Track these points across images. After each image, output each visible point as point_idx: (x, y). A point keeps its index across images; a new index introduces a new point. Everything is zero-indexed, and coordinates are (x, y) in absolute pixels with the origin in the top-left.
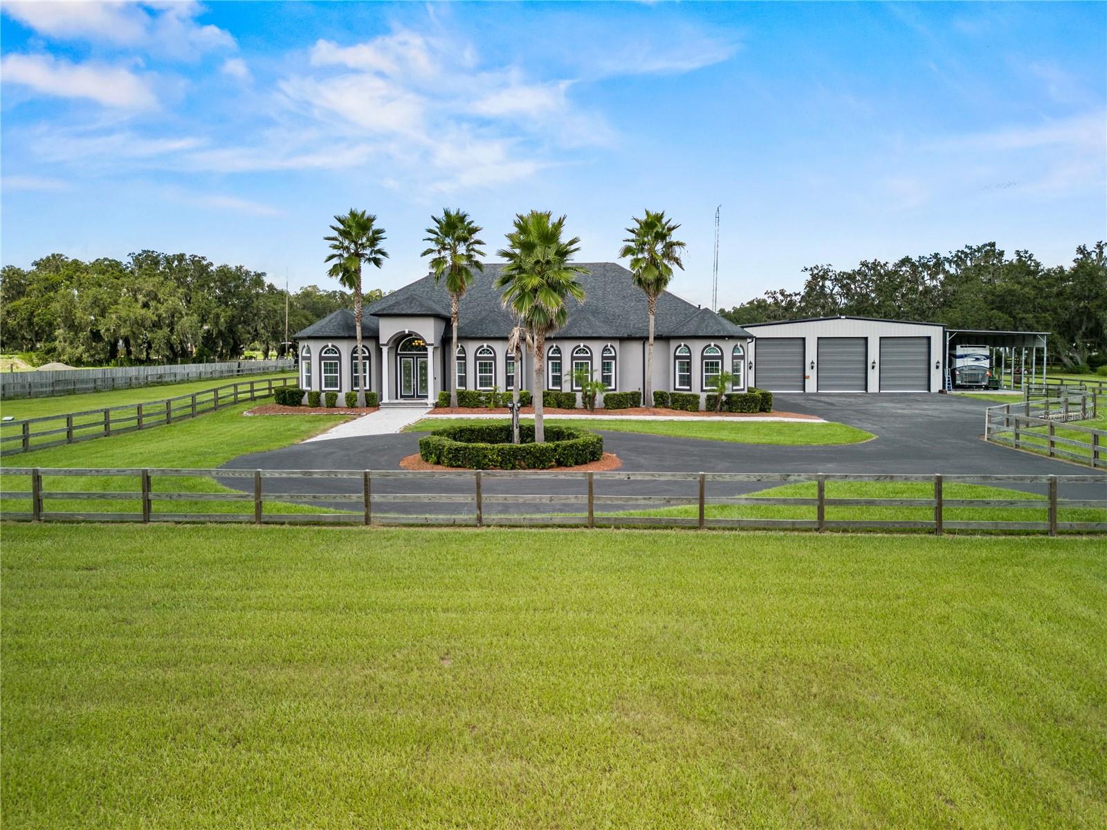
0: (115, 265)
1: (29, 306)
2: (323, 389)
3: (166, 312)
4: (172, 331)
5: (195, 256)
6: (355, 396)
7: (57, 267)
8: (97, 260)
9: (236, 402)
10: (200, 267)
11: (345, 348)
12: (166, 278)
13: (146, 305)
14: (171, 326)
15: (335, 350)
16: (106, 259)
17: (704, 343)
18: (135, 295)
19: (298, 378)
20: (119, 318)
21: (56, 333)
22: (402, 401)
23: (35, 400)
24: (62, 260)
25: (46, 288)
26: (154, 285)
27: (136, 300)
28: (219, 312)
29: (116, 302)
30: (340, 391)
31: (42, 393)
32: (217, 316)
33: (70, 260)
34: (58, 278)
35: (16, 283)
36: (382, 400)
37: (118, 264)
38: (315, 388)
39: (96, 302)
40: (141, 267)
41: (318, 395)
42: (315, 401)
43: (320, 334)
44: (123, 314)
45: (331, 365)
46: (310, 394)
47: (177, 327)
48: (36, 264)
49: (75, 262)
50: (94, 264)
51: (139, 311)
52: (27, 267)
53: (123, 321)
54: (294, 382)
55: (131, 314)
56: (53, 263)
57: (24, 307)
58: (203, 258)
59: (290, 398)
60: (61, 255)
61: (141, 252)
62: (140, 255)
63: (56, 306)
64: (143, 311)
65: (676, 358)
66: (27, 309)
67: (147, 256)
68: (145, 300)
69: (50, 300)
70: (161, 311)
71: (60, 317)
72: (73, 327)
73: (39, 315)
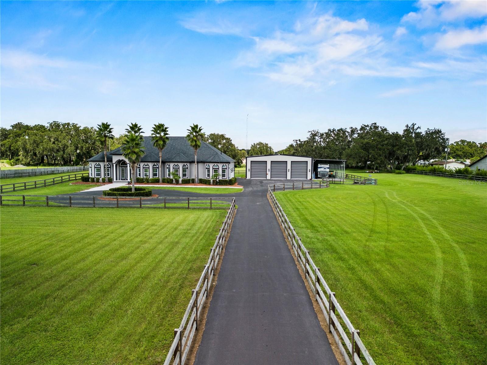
0: (42, 127)
1: (9, 143)
2: (96, 177)
3: (62, 146)
4: (64, 153)
5: (74, 124)
6: (105, 179)
7: (20, 127)
8: (35, 125)
9: (69, 180)
10: (76, 128)
11: (102, 164)
12: (62, 132)
13: (54, 143)
14: (64, 151)
15: (99, 165)
16: (39, 125)
17: (213, 164)
18: (50, 139)
19: (88, 173)
20: (43, 148)
21: (20, 154)
22: (121, 181)
23: (8, 179)
24: (22, 125)
25: (16, 136)
26: (57, 135)
27: (50, 141)
28: (83, 145)
29: (42, 142)
30: (101, 177)
31: (11, 177)
32: (82, 147)
33: (25, 125)
34: (20, 132)
35: (5, 134)
36: (113, 180)
37: (43, 127)
38: (93, 177)
39: (35, 141)
40: (52, 128)
41: (94, 179)
42: (93, 180)
43: (94, 160)
44: (45, 146)
45: (99, 169)
46: (91, 178)
47: (66, 151)
48: (12, 126)
49: (27, 126)
50: (34, 127)
51: (51, 145)
52: (8, 128)
53: (45, 149)
54: (87, 175)
55: (48, 147)
56: (18, 126)
57: (7, 143)
58: (77, 124)
59: (86, 179)
60: (22, 123)
61: (52, 122)
62: (52, 123)
63: (19, 143)
64: (53, 145)
65: (206, 168)
66: (8, 144)
67: (55, 124)
68: (54, 140)
69: (17, 141)
70: (60, 145)
71: (21, 147)
72: (26, 151)
73: (13, 146)
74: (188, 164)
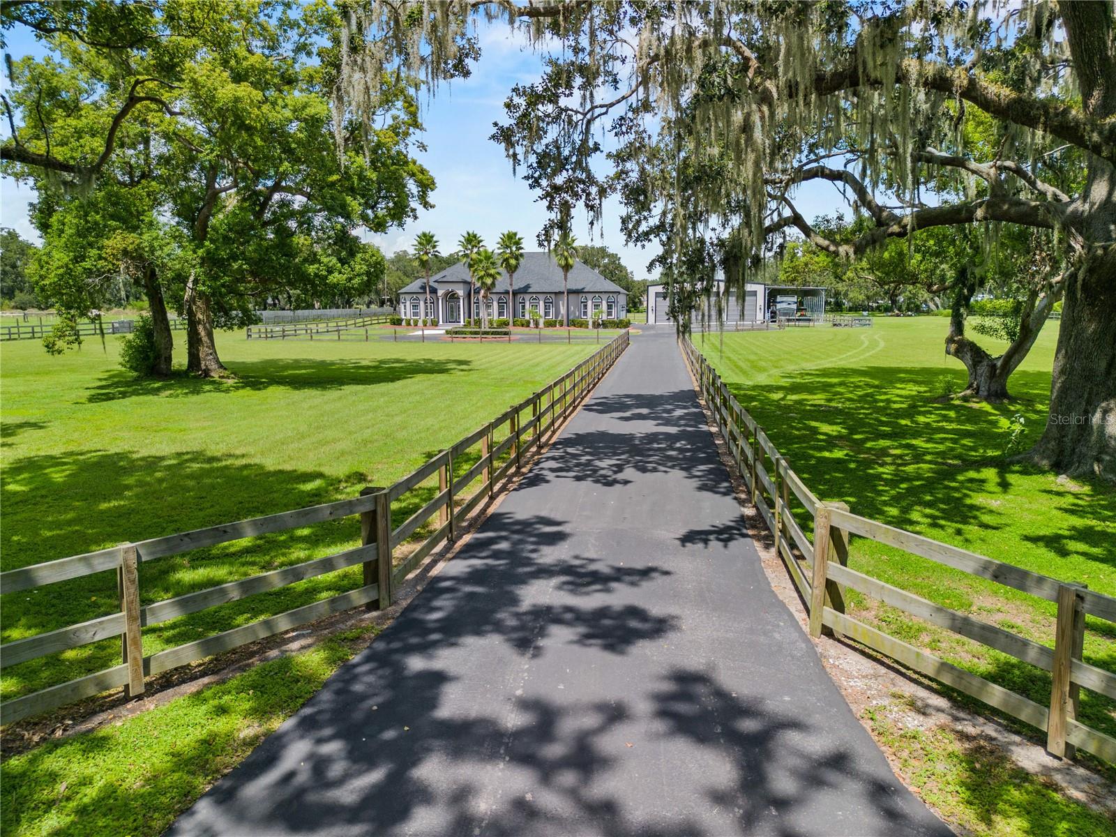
2: (412, 317)
6: (427, 322)
11: (421, 298)
15: (417, 299)
17: (593, 295)
22: (450, 324)
30: (420, 318)
36: (439, 322)
38: (408, 317)
41: (410, 320)
42: (408, 323)
43: (410, 291)
45: (415, 306)
46: (406, 320)
54: (398, 316)
59: (396, 322)
65: (582, 302)
74: (553, 296)
